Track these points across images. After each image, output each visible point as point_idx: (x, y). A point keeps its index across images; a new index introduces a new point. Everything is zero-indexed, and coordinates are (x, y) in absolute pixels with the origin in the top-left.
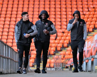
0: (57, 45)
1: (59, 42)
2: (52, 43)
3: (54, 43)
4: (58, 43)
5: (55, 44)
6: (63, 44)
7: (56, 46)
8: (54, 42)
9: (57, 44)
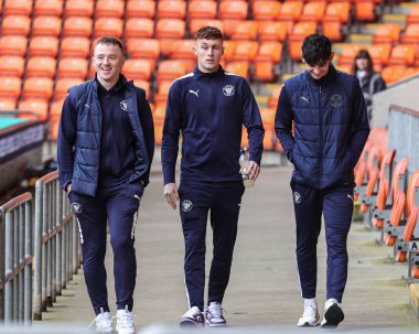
0: (290, 31)
1: (297, 13)
2: (265, 20)
3: (276, 19)
4: (296, 21)
5: (278, 25)
6: (320, 23)
7: (287, 35)
8: (275, 12)
9: (290, 24)
